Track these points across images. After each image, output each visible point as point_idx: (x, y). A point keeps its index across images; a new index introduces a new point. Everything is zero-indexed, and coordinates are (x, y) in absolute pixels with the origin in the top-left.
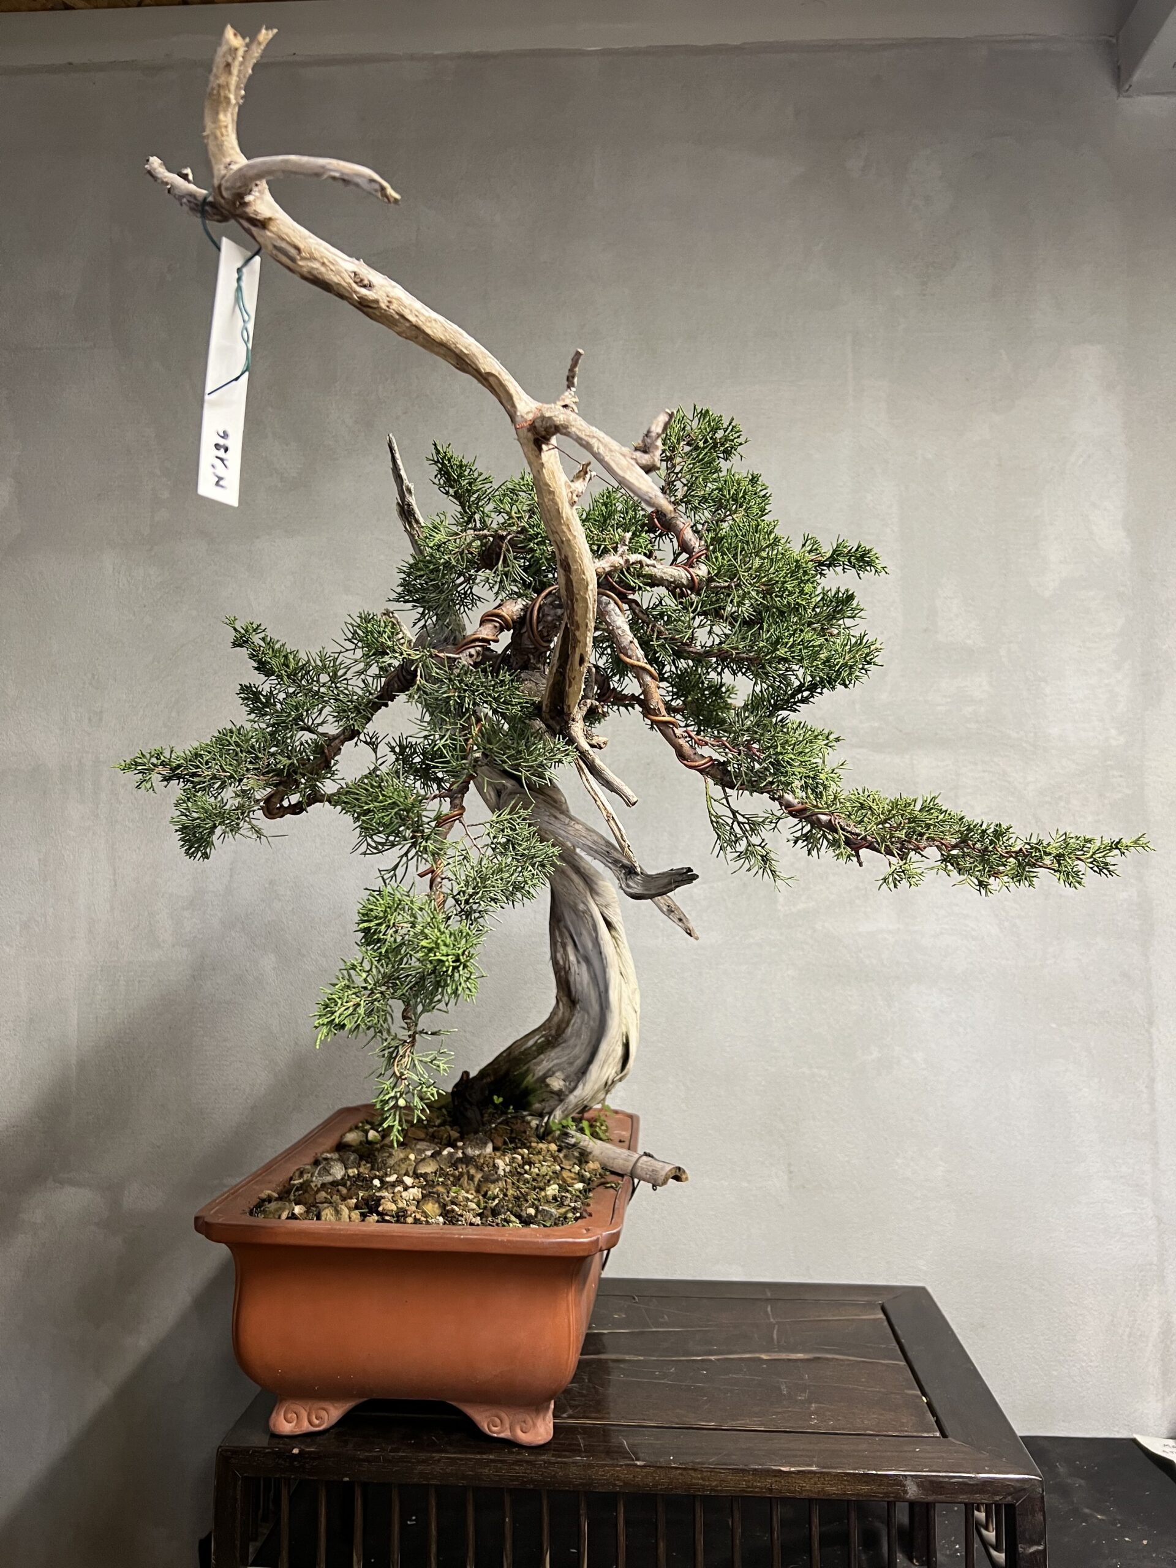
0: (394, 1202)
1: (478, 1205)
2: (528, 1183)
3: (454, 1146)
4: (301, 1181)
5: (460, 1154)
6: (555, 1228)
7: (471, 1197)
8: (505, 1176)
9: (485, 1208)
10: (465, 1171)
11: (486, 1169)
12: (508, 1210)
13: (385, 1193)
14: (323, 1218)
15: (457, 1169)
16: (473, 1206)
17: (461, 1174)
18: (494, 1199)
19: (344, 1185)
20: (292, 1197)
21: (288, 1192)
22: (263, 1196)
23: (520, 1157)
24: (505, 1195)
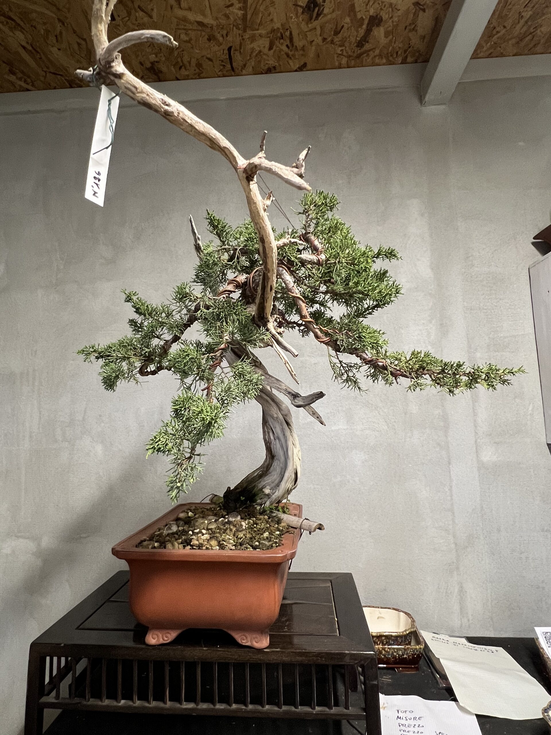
0: (198, 540)
1: (234, 541)
2: (256, 532)
3: (224, 517)
4: (159, 533)
5: (226, 520)
6: (268, 550)
7: (231, 538)
8: (246, 529)
9: (237, 542)
10: (229, 527)
11: (238, 526)
12: (247, 543)
13: (194, 537)
14: (167, 548)
15: (225, 526)
16: (232, 541)
17: (227, 529)
18: (241, 539)
19: (177, 534)
20: (154, 540)
21: (153, 538)
22: (142, 539)
23: (252, 521)
24: (246, 537)
